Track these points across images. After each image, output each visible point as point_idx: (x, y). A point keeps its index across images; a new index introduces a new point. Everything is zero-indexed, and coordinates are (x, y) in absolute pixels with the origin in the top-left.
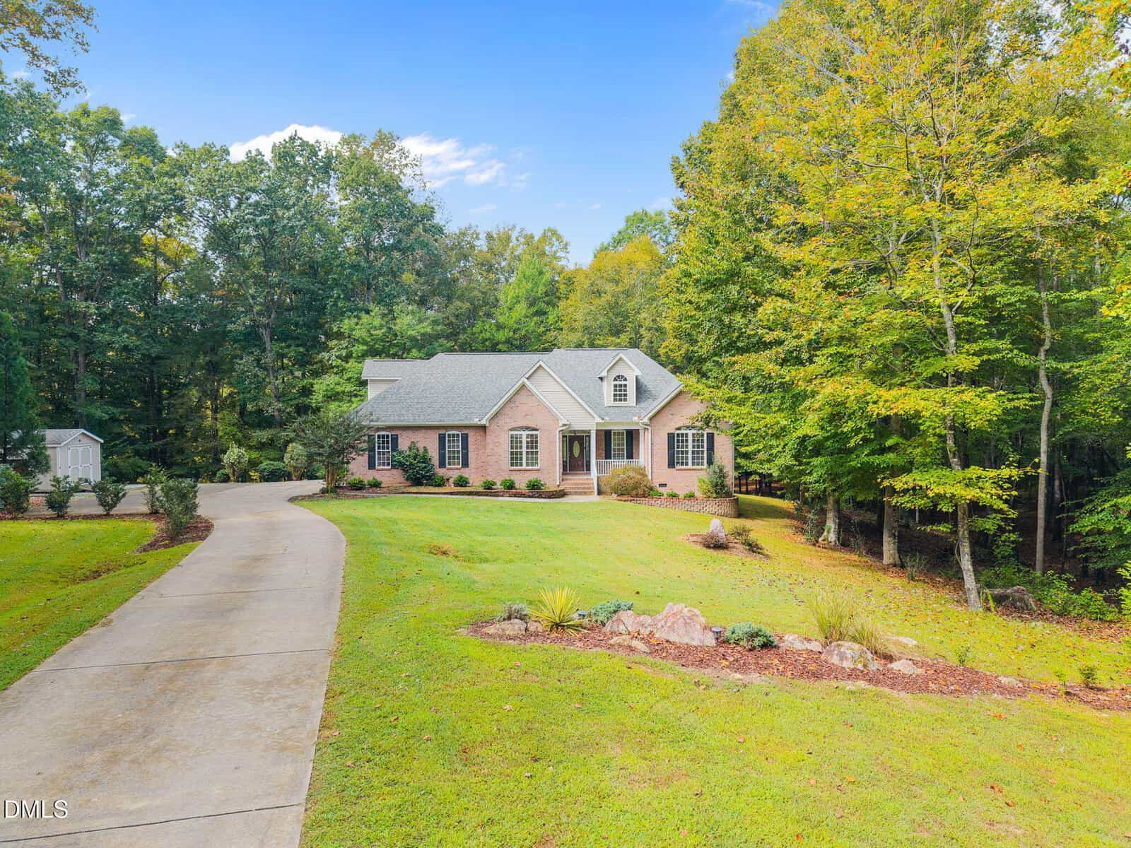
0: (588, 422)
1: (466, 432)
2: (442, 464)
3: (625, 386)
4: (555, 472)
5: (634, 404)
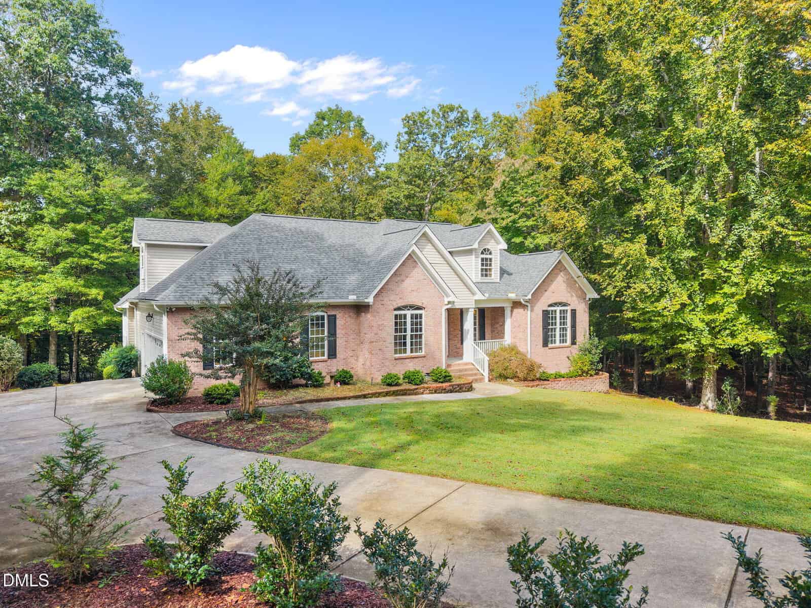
1: (333, 313)
3: (491, 259)
4: (440, 358)
5: (498, 280)
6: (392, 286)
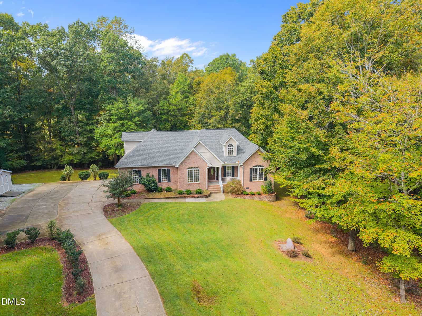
0: (219, 164)
2: (160, 181)
4: (206, 184)
5: (236, 156)
6: (186, 161)
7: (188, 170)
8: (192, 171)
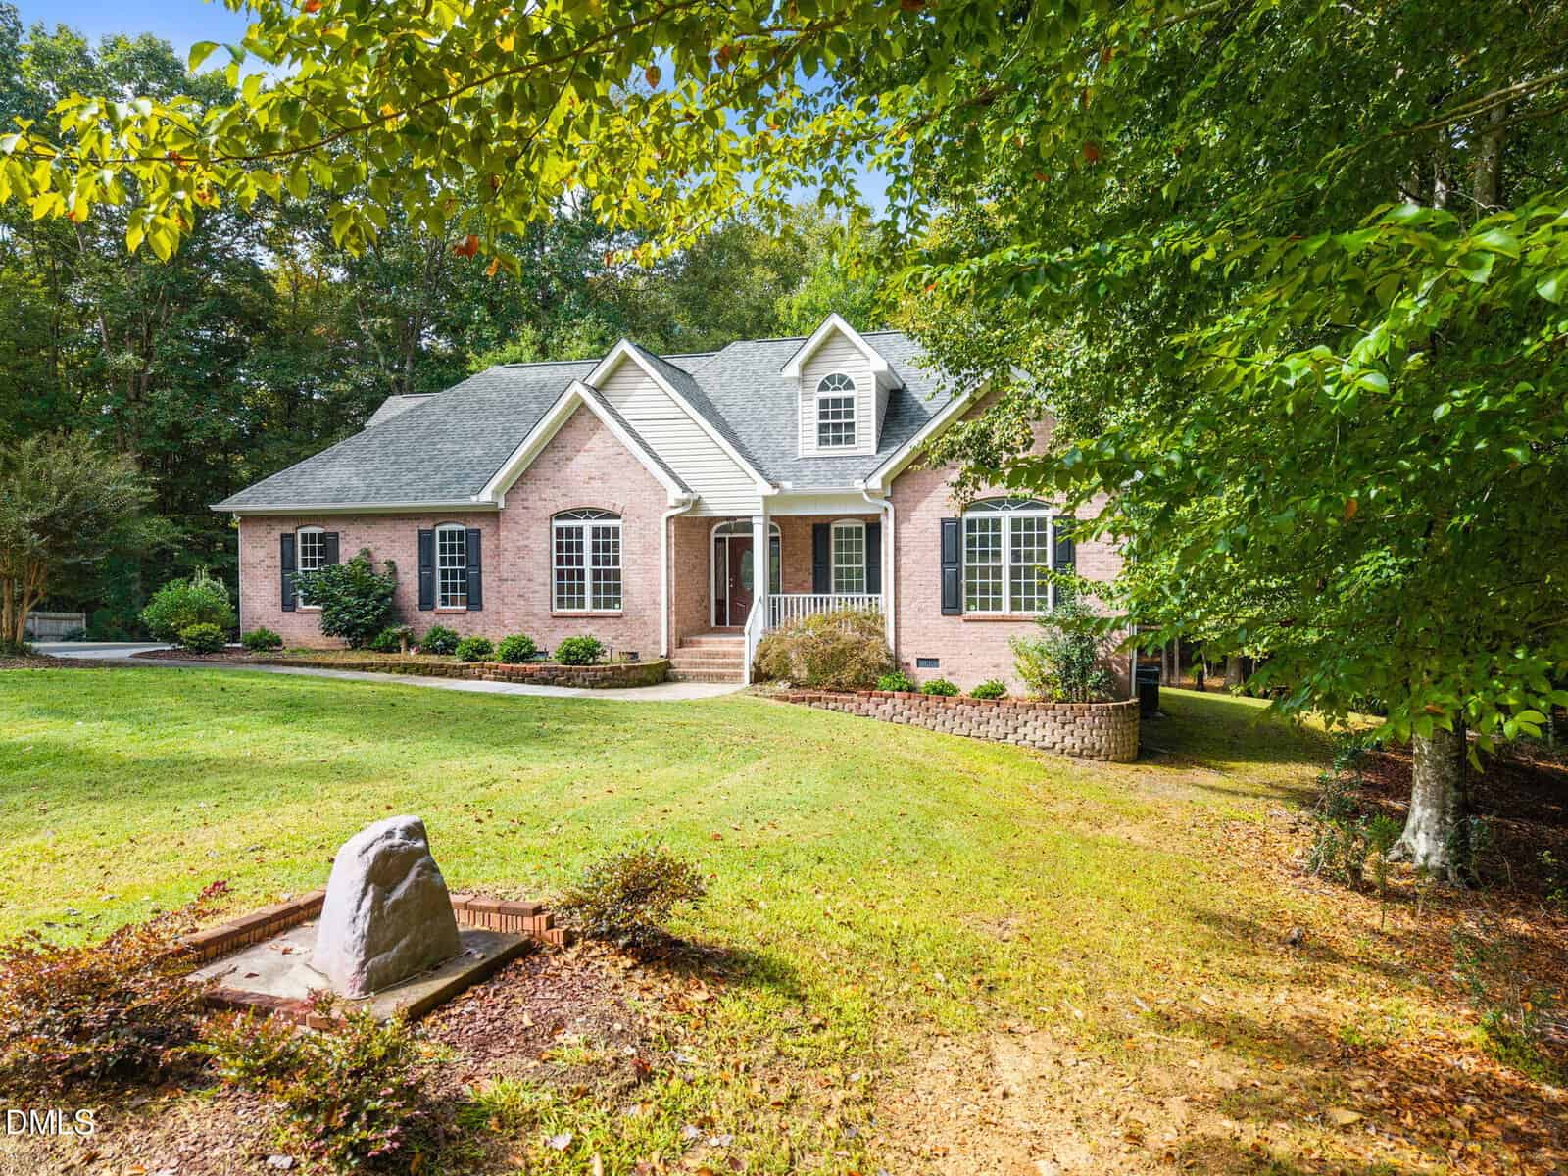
0: (745, 495)
1: (476, 526)
2: (427, 602)
3: (849, 402)
4: (658, 623)
5: (874, 452)
6: (546, 470)
7: (559, 531)
8: (580, 532)
